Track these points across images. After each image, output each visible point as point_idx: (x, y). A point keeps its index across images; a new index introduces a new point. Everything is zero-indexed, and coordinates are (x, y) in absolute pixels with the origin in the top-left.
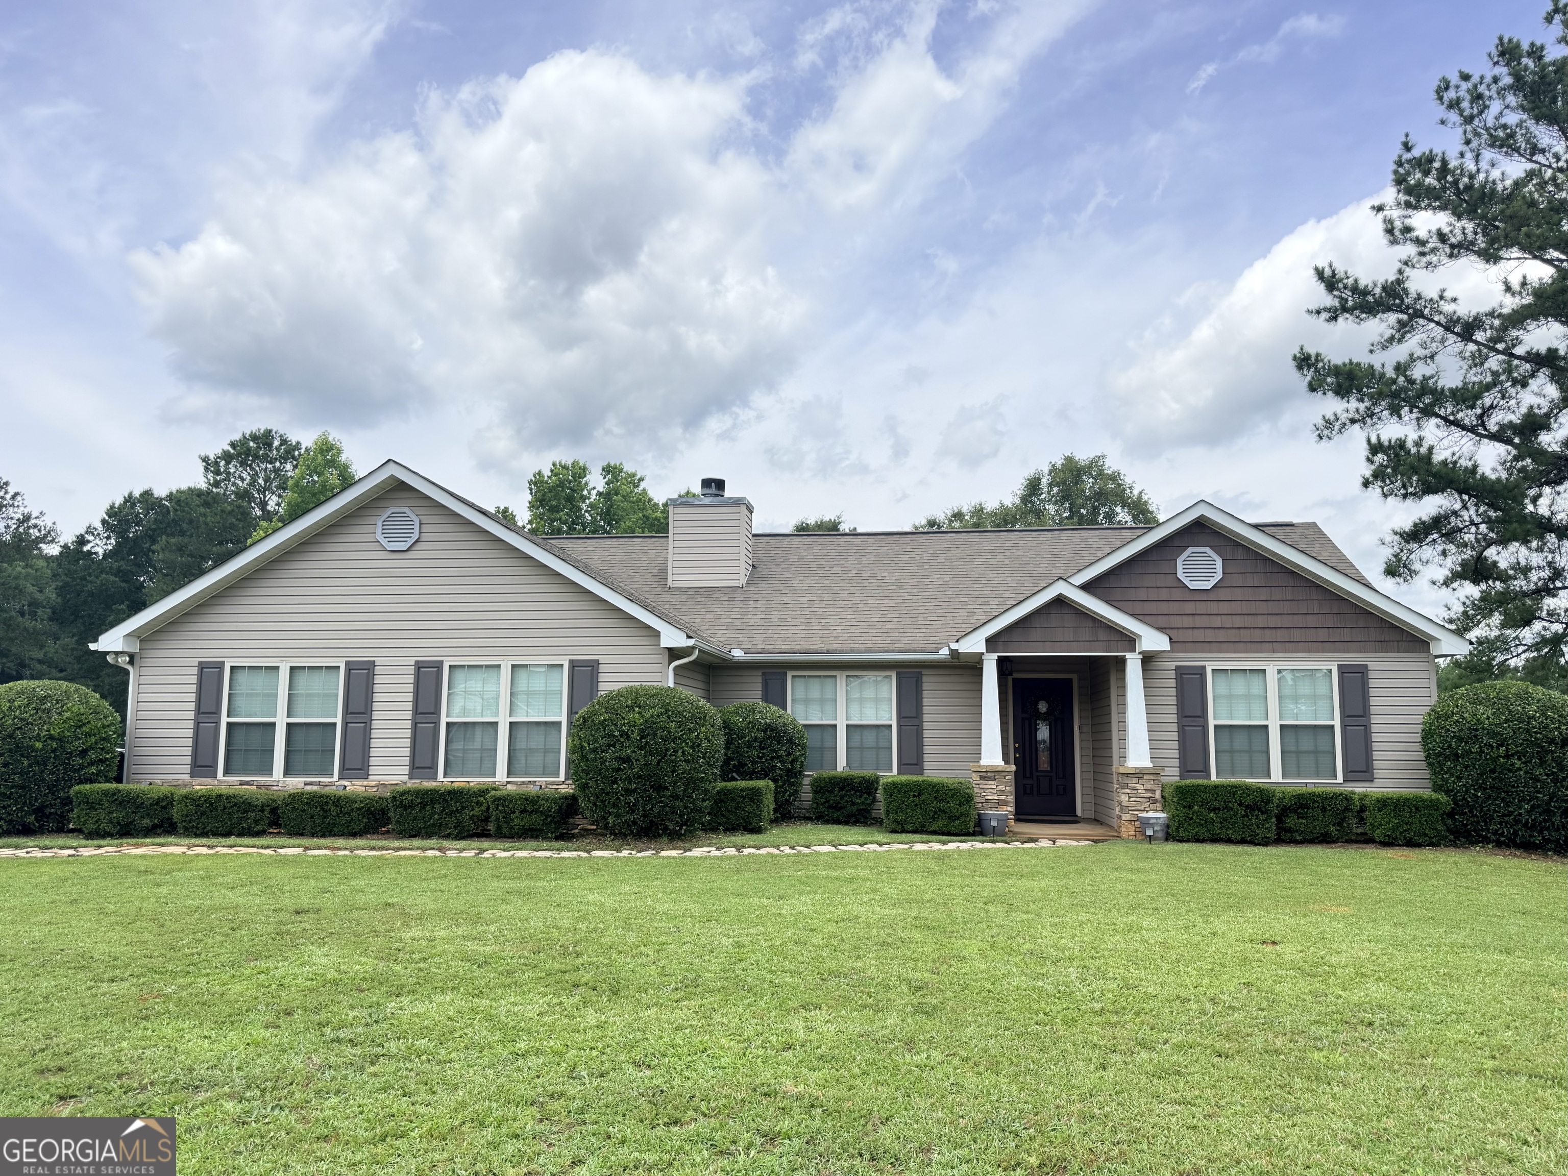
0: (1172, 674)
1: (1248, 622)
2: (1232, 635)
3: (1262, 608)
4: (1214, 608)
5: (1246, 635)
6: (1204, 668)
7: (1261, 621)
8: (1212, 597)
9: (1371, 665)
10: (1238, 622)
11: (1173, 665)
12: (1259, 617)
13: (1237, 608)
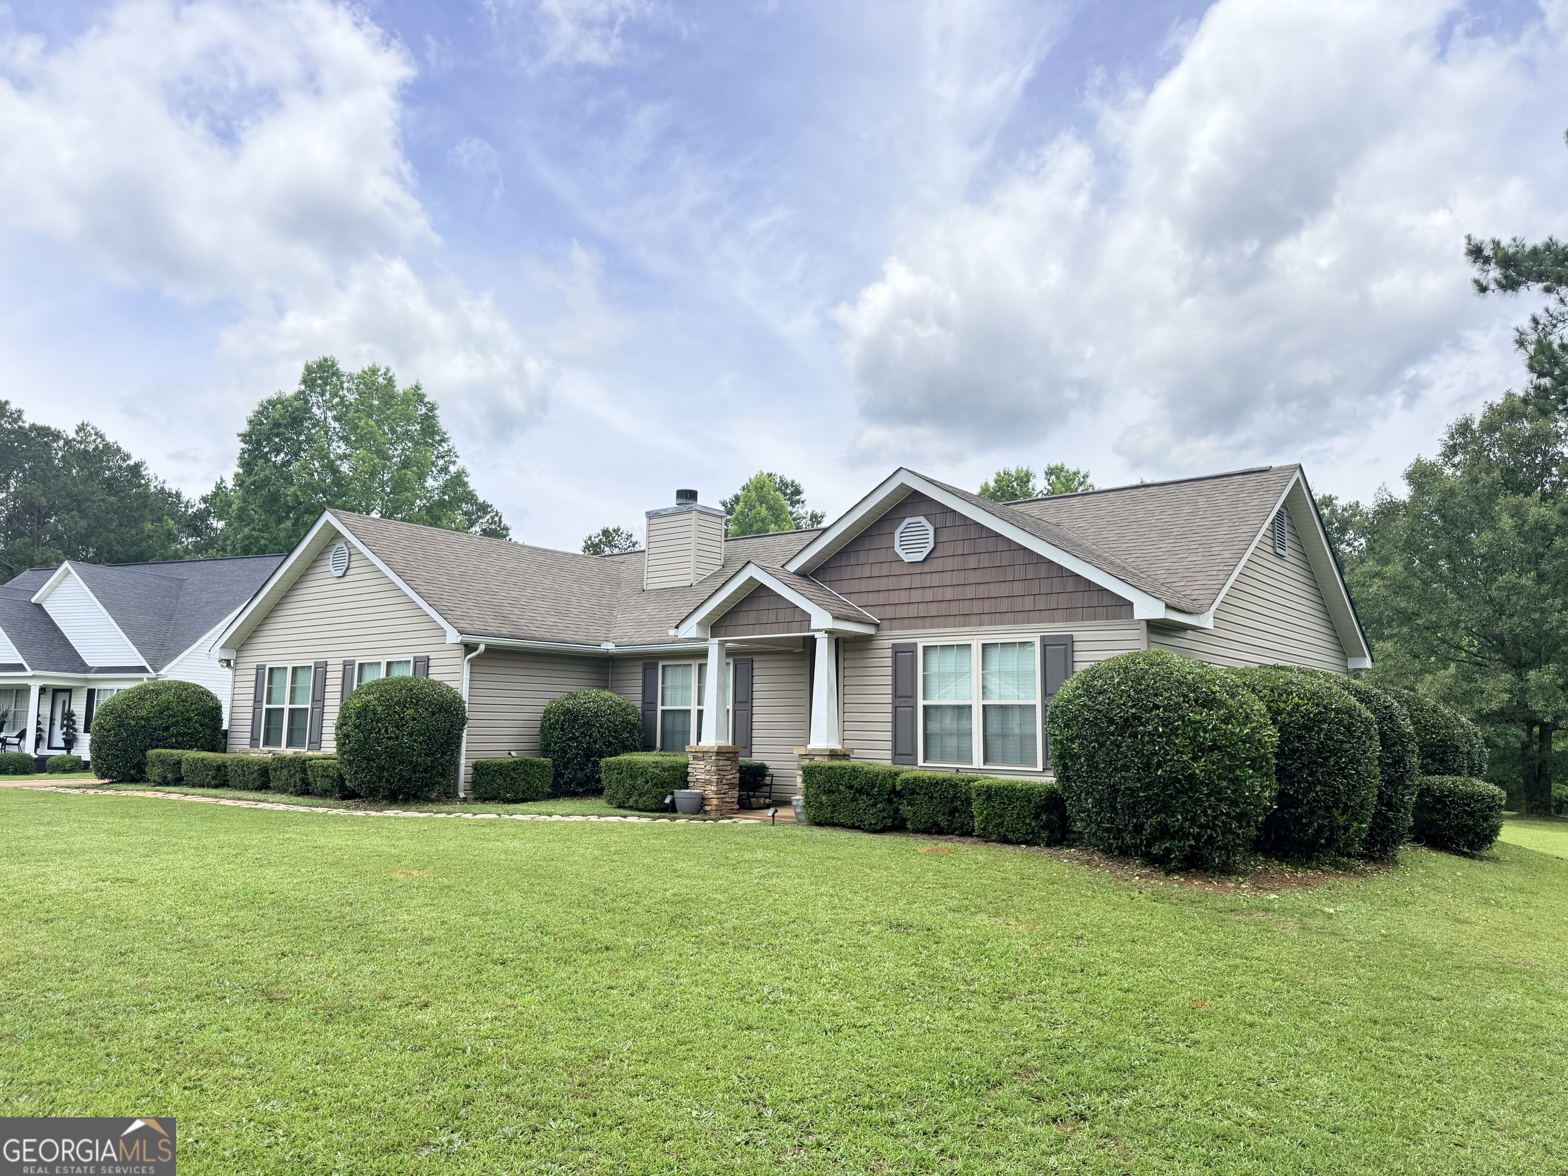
0: (889, 653)
1: (958, 593)
2: (943, 608)
3: (972, 577)
4: (928, 580)
5: (955, 608)
6: (915, 644)
7: (969, 592)
8: (926, 568)
9: (1077, 636)
10: (949, 594)
11: (889, 643)
12: (968, 587)
13: (947, 578)
